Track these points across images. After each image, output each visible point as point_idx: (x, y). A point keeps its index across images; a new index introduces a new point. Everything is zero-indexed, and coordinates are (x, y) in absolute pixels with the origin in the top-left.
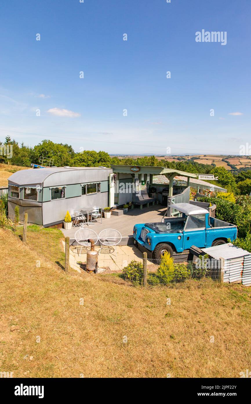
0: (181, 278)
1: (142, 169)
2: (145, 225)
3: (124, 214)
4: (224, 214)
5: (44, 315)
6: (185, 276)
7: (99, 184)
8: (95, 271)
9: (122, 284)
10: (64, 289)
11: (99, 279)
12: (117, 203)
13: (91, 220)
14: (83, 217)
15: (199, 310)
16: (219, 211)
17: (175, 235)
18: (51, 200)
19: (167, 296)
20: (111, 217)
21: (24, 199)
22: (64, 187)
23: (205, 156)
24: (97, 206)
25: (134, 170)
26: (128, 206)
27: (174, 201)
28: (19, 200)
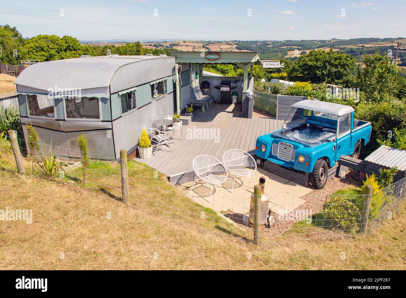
2: (272, 137)
3: (192, 121)
7: (166, 82)
12: (181, 108)
18: (122, 115)
23: (184, 42)
25: (211, 58)
28: (56, 120)
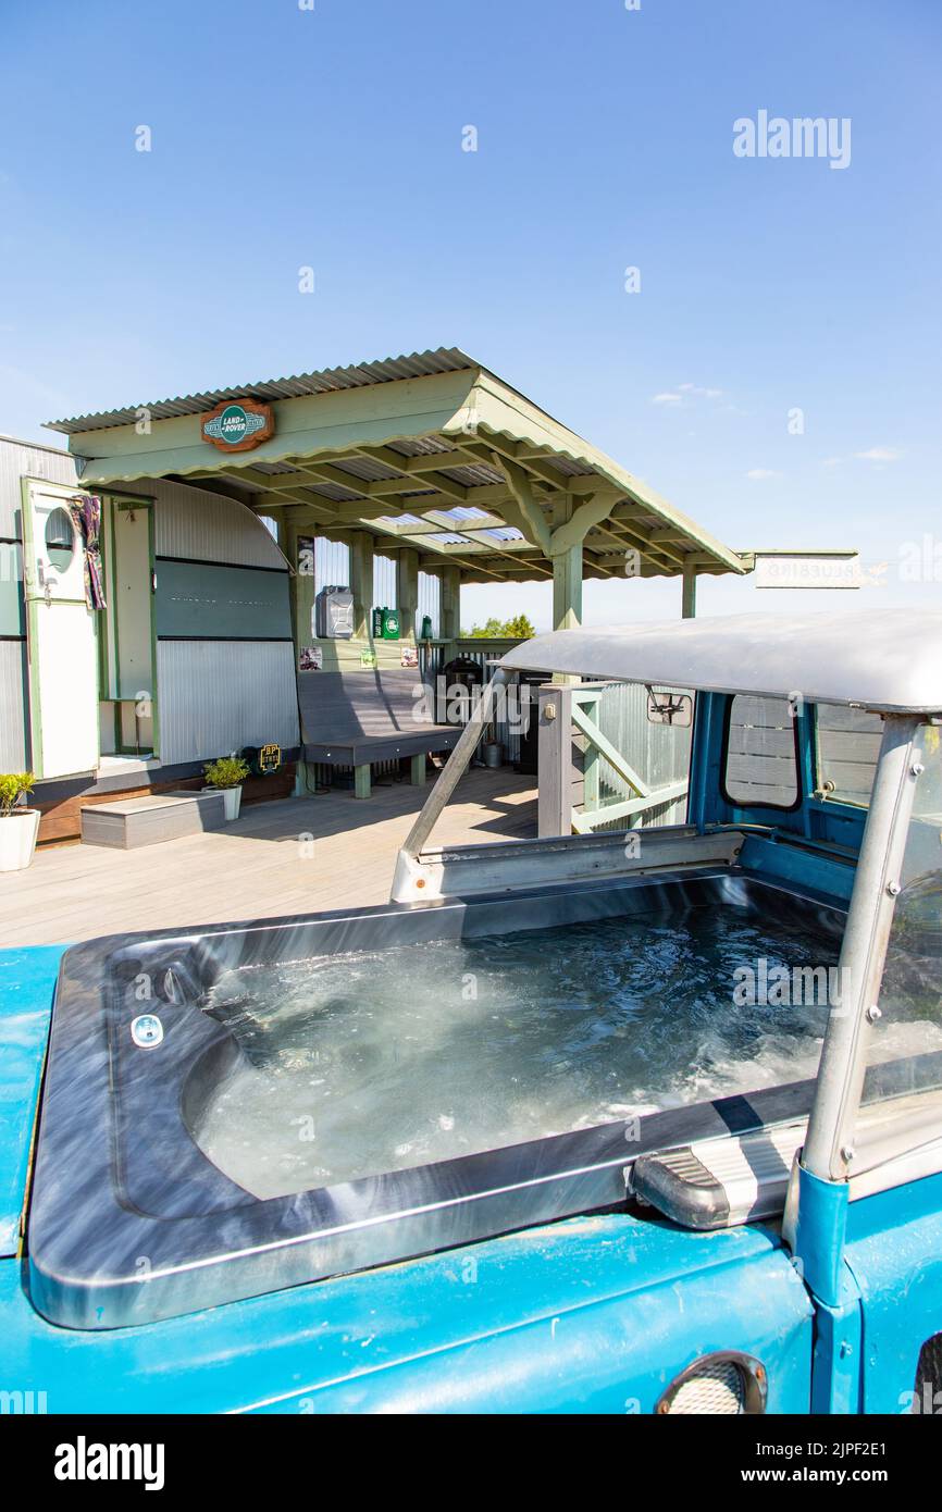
1: (297, 415)
3: (205, 831)
12: (150, 750)
20: (30, 862)
25: (228, 434)
26: (243, 773)
27: (594, 720)
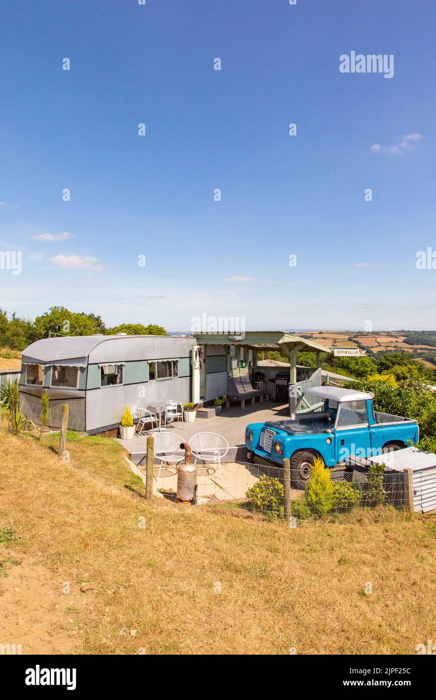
0: (346, 505)
2: (265, 425)
3: (216, 415)
4: (387, 407)
5: (131, 567)
6: (353, 501)
7: (175, 363)
8: (193, 502)
9: (248, 517)
10: (152, 527)
11: (207, 511)
12: (205, 397)
13: (165, 425)
14: (152, 418)
15: (391, 554)
16: (379, 402)
17: (320, 436)
18: (101, 387)
19: (329, 535)
20: (195, 421)
21: (53, 385)
22: (122, 365)
23: (320, 333)
24: (174, 399)
25: (234, 339)
26: (222, 403)
27: (300, 391)
28: (43, 387)
